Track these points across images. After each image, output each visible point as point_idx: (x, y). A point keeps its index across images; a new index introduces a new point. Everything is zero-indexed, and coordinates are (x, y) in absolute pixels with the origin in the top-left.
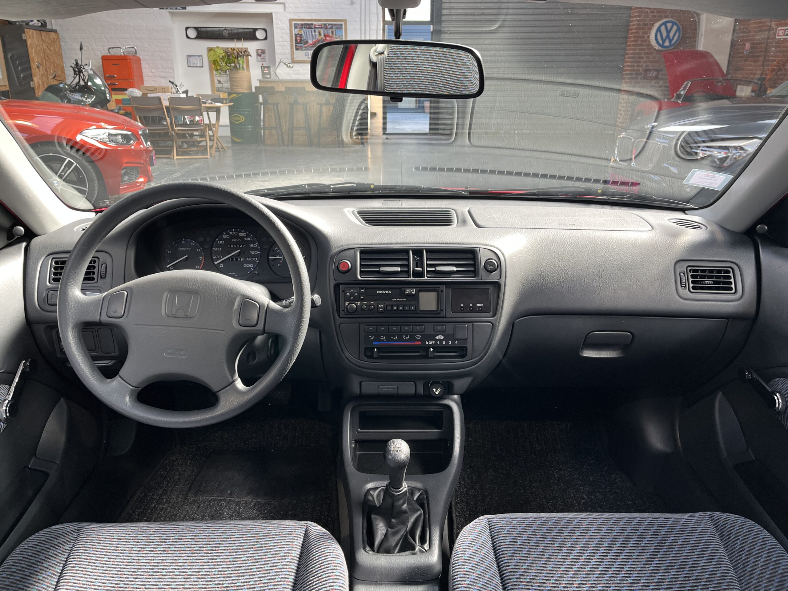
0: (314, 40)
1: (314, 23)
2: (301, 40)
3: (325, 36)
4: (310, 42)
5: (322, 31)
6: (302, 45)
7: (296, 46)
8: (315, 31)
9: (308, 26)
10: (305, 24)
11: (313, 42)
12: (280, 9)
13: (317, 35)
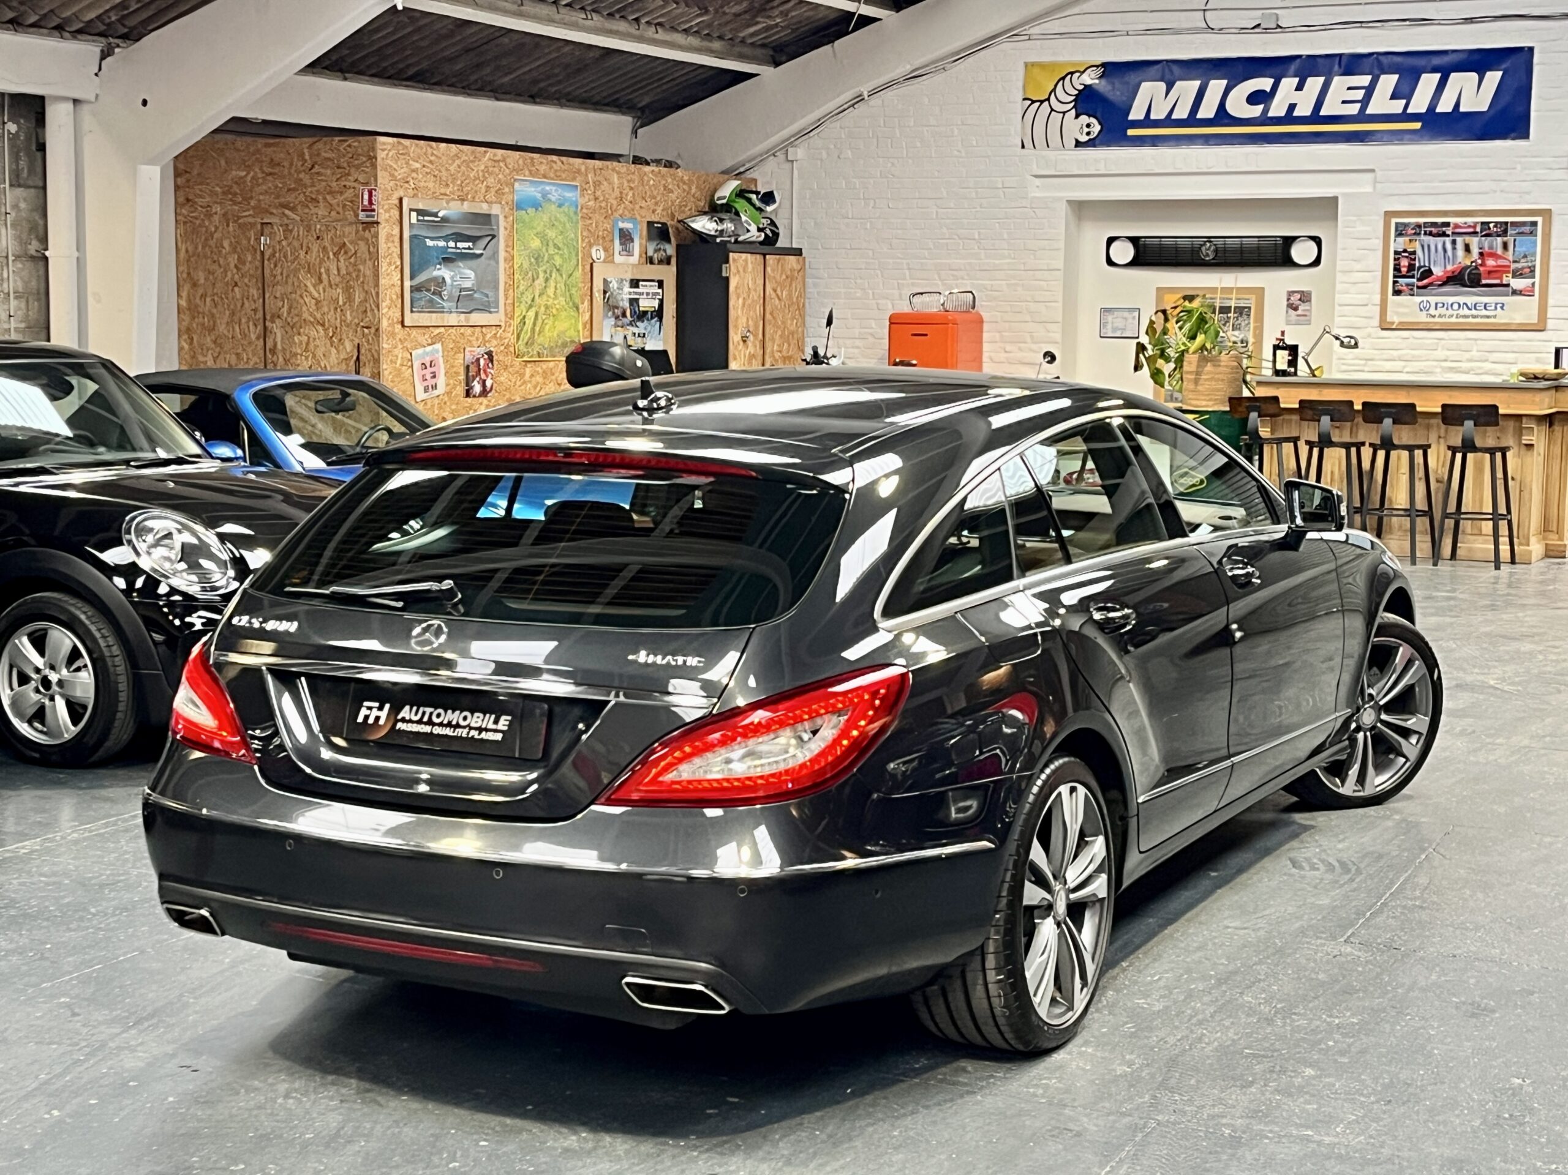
0: (1450, 268)
1: (1454, 220)
2: (1411, 267)
3: (1481, 254)
5: (1474, 242)
6: (1415, 280)
7: (1395, 282)
8: (1454, 243)
9: (1434, 230)
10: (1427, 225)
11: (1445, 272)
12: (1363, 185)
13: (1460, 252)
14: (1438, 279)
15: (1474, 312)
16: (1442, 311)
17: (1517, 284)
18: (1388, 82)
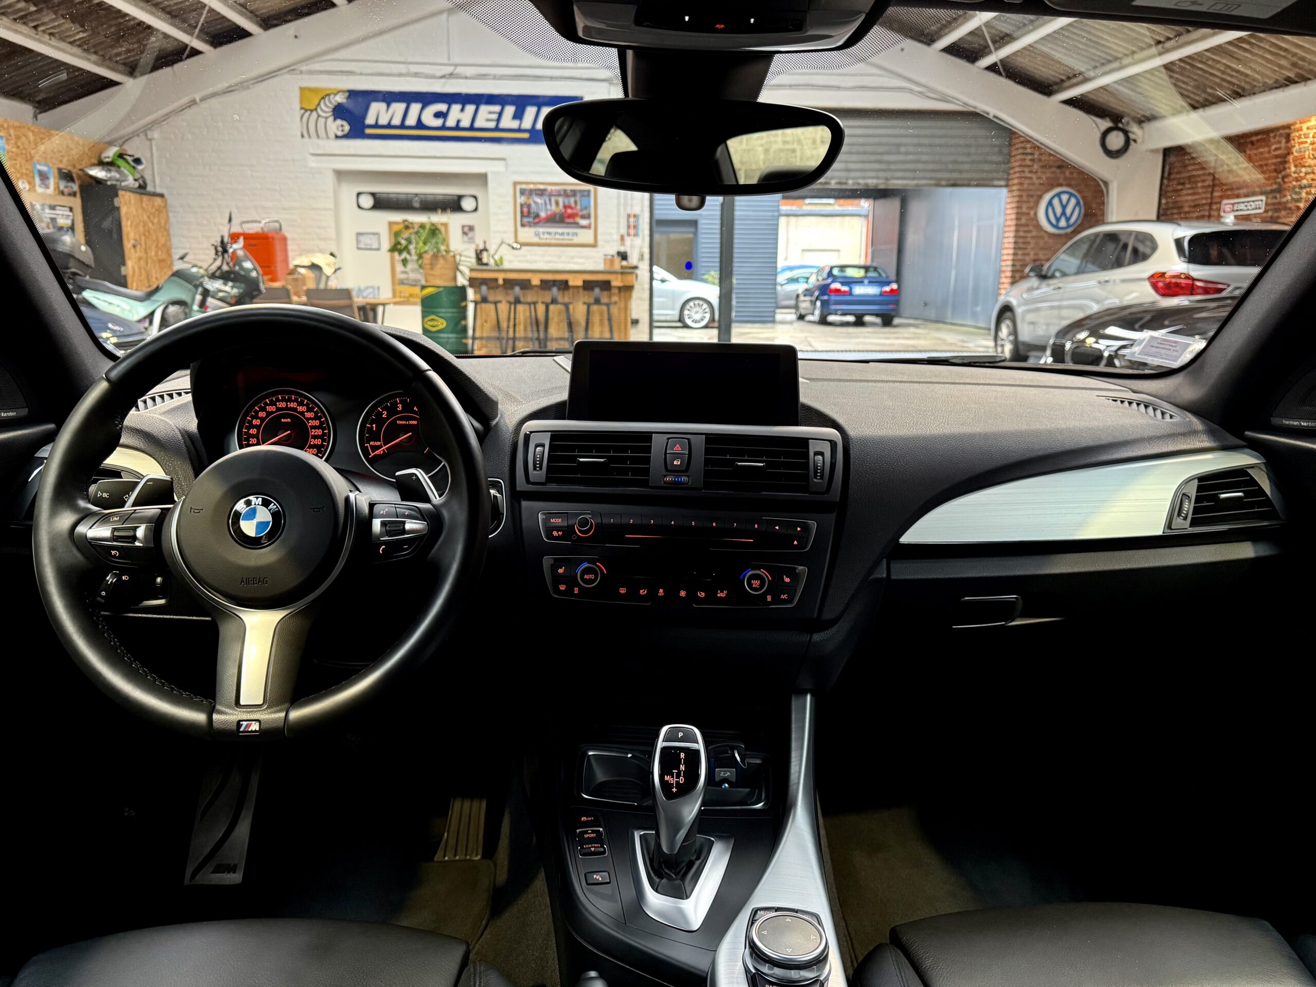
0: (549, 213)
1: (549, 188)
2: (529, 212)
4: (543, 215)
6: (531, 220)
7: (521, 221)
8: (550, 200)
9: (539, 192)
10: (536, 190)
11: (547, 215)
12: (499, 167)
13: (553, 205)
14: (544, 219)
15: (561, 237)
16: (546, 236)
17: (584, 222)
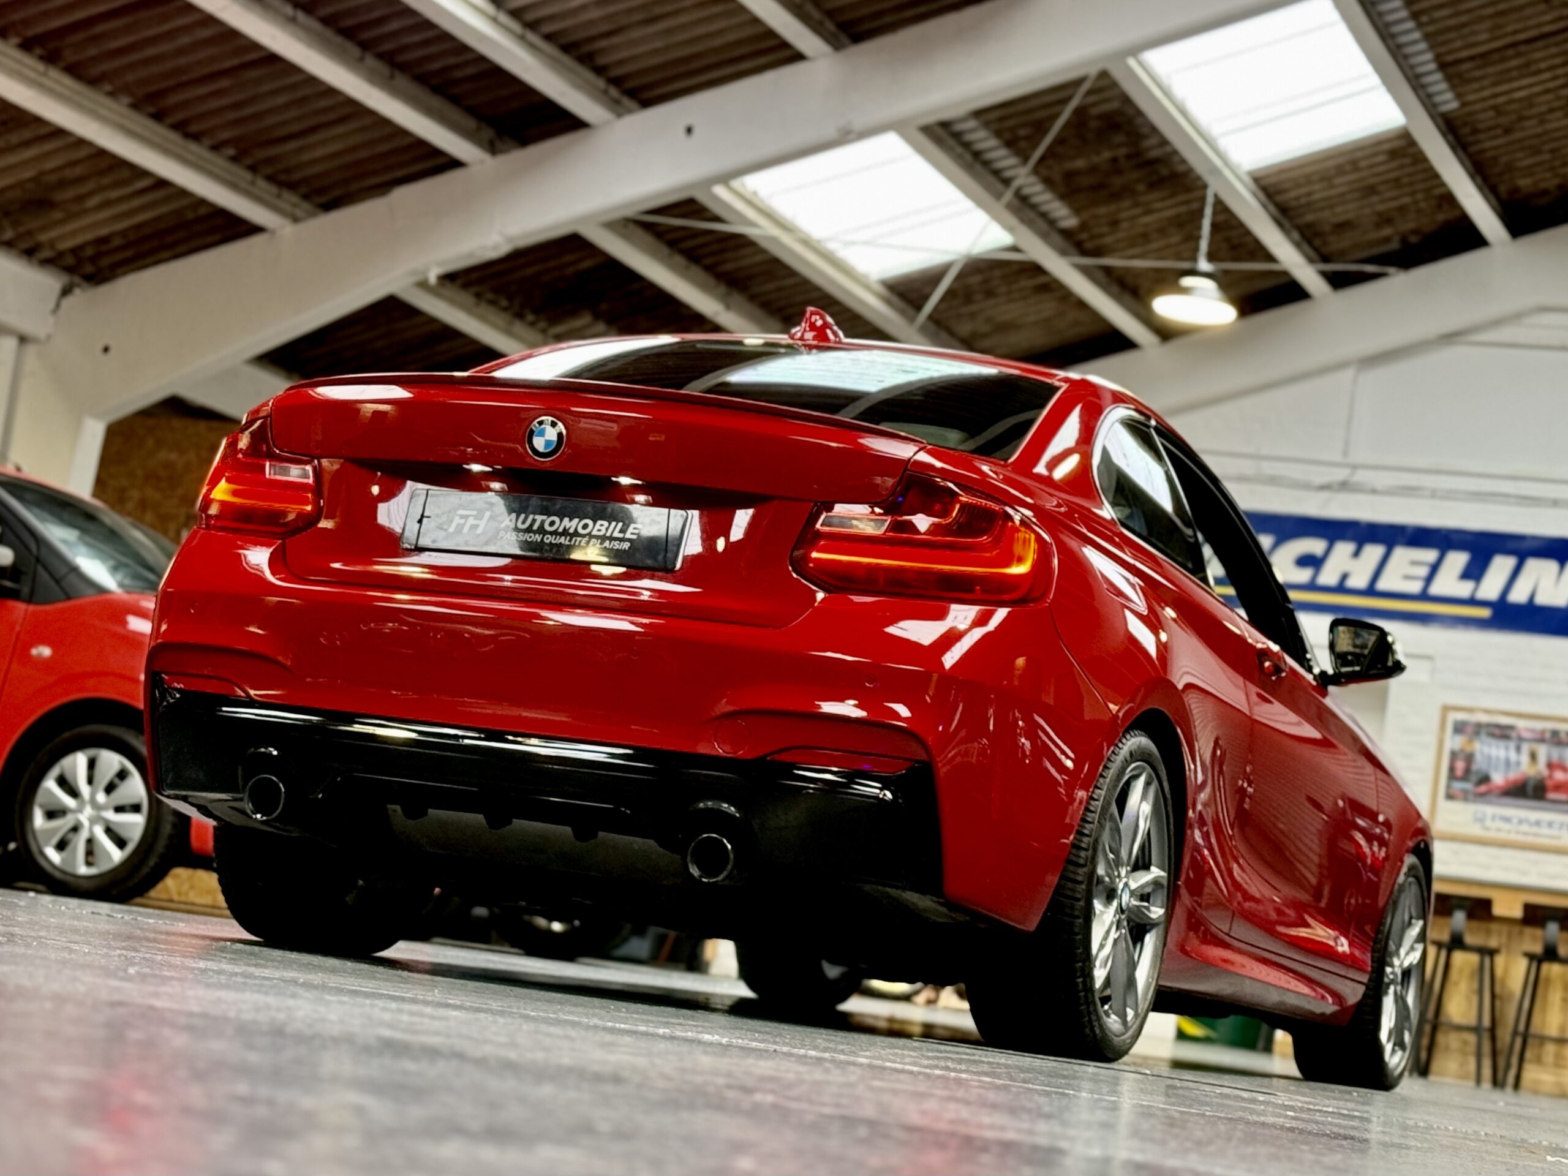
0: (1513, 775)
1: (1521, 724)
2: (1468, 771)
3: (1550, 766)
4: (1498, 778)
5: (1543, 751)
6: (1468, 786)
7: (1448, 787)
8: (1518, 749)
9: (1497, 732)
10: (1489, 725)
11: (1507, 781)
12: (1419, 672)
13: (1525, 758)
14: (1498, 788)
15: (1535, 830)
16: (1499, 824)
18: (1458, 560)
